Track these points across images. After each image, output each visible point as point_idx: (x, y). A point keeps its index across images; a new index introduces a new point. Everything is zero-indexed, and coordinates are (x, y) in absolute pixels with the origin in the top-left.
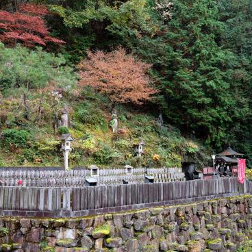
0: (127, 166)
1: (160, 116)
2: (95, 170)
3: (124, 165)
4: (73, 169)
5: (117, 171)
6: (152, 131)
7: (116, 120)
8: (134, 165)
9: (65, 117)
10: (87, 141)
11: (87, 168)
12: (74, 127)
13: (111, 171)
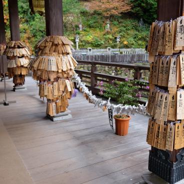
0: (108, 48)
1: (141, 20)
2: (90, 50)
3: (107, 47)
4: (80, 49)
5: (102, 50)
6: (133, 28)
7: (108, 25)
8: (113, 47)
9: (80, 26)
10: (88, 37)
11: (86, 49)
12: (85, 30)
13: (99, 50)
